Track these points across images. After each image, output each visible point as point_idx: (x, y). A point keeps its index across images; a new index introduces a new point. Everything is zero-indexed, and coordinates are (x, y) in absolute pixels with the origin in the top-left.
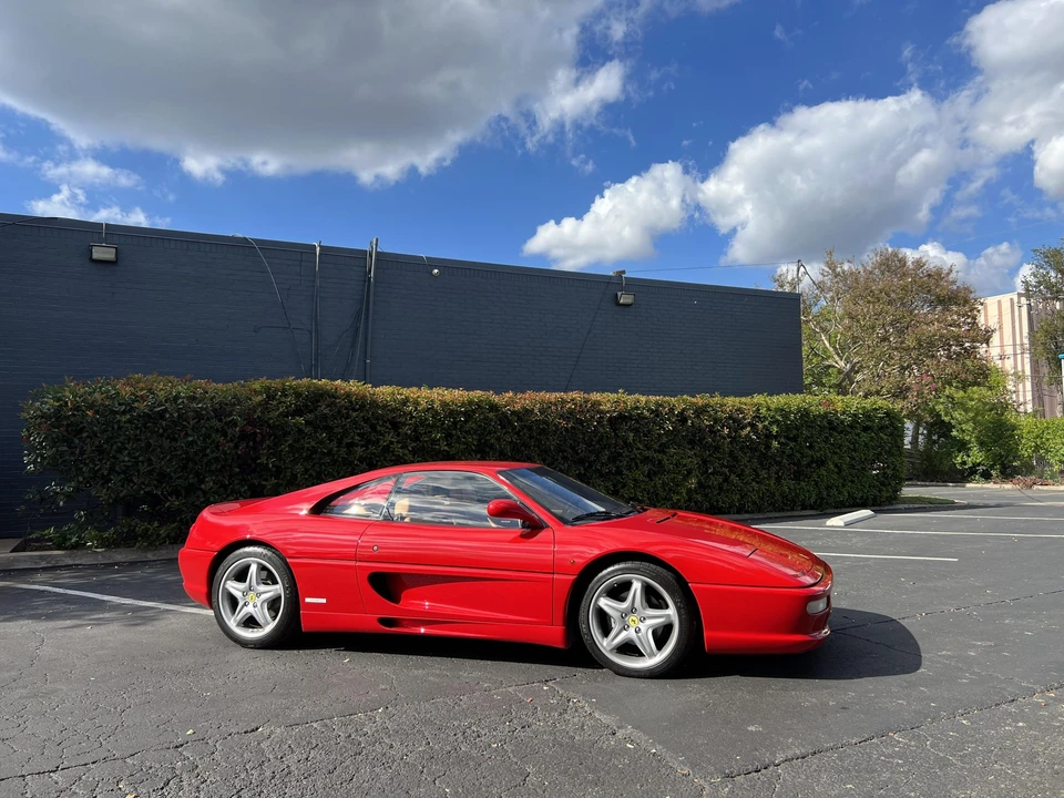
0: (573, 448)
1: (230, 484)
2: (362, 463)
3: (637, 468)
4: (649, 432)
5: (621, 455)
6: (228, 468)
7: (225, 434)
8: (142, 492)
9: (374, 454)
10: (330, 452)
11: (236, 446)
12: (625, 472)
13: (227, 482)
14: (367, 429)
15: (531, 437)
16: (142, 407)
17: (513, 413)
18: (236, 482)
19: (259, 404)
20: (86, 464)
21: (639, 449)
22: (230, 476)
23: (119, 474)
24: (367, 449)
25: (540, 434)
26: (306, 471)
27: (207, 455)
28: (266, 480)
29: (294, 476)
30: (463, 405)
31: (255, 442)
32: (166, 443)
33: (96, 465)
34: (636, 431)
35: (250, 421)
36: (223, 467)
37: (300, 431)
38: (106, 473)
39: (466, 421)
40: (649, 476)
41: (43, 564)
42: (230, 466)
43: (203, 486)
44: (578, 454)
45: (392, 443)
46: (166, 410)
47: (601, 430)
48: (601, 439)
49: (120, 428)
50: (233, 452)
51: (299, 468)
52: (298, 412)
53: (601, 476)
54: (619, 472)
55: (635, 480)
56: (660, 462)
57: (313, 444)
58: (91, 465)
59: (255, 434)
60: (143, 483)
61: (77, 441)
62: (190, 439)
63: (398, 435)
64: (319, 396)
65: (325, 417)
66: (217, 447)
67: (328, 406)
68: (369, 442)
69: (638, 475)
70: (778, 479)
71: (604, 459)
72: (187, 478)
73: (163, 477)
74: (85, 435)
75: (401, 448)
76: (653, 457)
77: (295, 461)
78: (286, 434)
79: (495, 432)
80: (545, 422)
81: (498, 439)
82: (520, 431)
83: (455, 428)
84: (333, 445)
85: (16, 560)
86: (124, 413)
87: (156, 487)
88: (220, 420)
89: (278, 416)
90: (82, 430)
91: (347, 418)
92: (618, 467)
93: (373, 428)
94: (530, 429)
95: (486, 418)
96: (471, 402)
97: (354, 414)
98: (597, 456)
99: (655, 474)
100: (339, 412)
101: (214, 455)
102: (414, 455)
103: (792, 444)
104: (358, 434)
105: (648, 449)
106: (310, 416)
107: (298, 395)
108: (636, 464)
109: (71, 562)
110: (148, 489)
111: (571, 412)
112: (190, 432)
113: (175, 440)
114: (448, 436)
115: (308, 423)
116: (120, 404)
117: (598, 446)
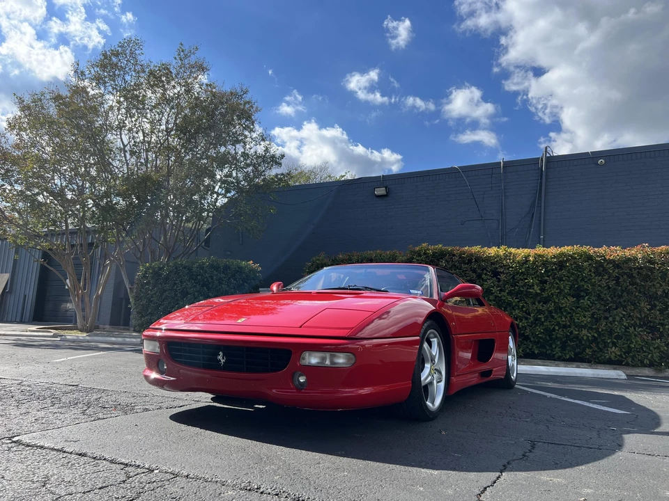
63: (498, 281)
75: (501, 291)
79: (591, 279)
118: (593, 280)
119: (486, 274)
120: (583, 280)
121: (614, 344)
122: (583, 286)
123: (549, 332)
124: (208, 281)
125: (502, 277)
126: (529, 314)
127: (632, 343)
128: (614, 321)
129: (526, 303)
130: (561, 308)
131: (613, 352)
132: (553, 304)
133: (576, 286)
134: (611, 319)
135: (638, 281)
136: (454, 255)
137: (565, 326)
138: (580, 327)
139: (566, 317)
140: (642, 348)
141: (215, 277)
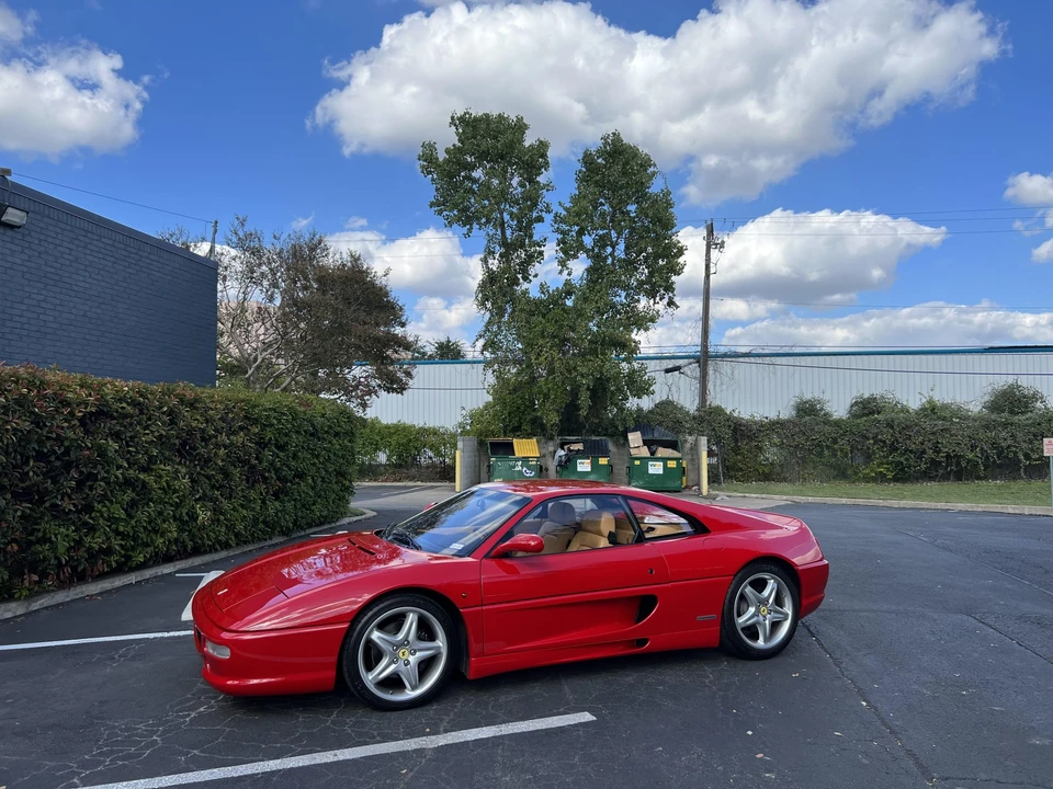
5: (94, 477)
12: (96, 506)
21: (119, 467)
34: (116, 436)
47: (70, 433)
54: (89, 509)
69: (117, 509)
70: (264, 502)
71: (66, 485)
92: (86, 500)
98: (55, 483)
103: (281, 454)
117: (58, 463)
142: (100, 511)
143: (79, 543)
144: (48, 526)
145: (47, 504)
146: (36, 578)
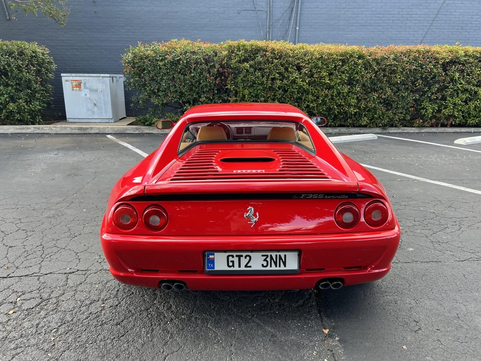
0: (413, 83)
1: (213, 99)
2: (279, 89)
3: (457, 96)
4: (471, 72)
5: (447, 87)
6: (212, 91)
7: (209, 73)
8: (173, 101)
9: (286, 84)
10: (262, 84)
11: (216, 79)
12: (448, 98)
13: (212, 98)
14: (282, 69)
15: (384, 76)
16: (169, 58)
17: (375, 60)
18: (216, 98)
19: (226, 56)
20: (148, 87)
21: (461, 84)
22: (213, 95)
23: (163, 91)
24: (283, 81)
25: (391, 73)
26: (250, 93)
27: (201, 83)
28: (231, 97)
29: (244, 96)
30: (341, 55)
31: (225, 76)
32: (182, 77)
33: (151, 87)
34: (462, 71)
35: (222, 66)
36: (210, 89)
37: (247, 71)
38: (156, 91)
39: (343, 65)
40: (466, 102)
41: (137, 132)
42: (213, 89)
43: (200, 99)
44: (416, 86)
45: (297, 78)
46: (180, 59)
47: (435, 70)
48: (434, 77)
49: (160, 68)
50: (214, 82)
51: (246, 92)
52: (246, 60)
53: (431, 100)
54: (444, 98)
55: (455, 104)
56: (476, 93)
57: (253, 78)
58: (150, 87)
59: (225, 72)
60: (173, 97)
61: (142, 75)
62: (192, 75)
63: (300, 74)
64: (257, 51)
65: (260, 63)
66: (206, 79)
67: (262, 56)
68: (284, 77)
69: (457, 101)
71: (434, 89)
72: (193, 95)
73: (182, 94)
74: (145, 72)
75: (302, 81)
76: (471, 89)
77: (244, 88)
78: (240, 72)
79: (361, 72)
80: (395, 65)
81: (362, 77)
82: (377, 72)
83: (335, 70)
84: (265, 79)
85: (126, 129)
86: (162, 60)
87: (179, 99)
88: (207, 65)
89: (236, 62)
90: (144, 70)
91: (272, 63)
92: (443, 96)
93: (286, 69)
94: (384, 70)
95: (356, 63)
96: (346, 53)
97: (276, 61)
98: (429, 88)
99: (470, 100)
100: (268, 60)
101: (204, 83)
102: (309, 86)
104: (278, 73)
105: (469, 84)
106: (252, 62)
107: (246, 51)
108: (458, 94)
109: (148, 132)
110: (176, 100)
111: (415, 59)
112: (192, 71)
113: (186, 75)
114: (331, 74)
115: (251, 66)
116: (160, 56)
117: (431, 81)
118: (363, 73)
119: (292, 68)
120: (357, 73)
121: (365, 115)
122: (356, 77)
123: (329, 109)
124: (4, 68)
125: (304, 71)
126: (318, 98)
127: (376, 114)
128: (369, 101)
129: (317, 90)
130: (340, 93)
131: (365, 121)
132: (335, 91)
133: (352, 78)
134: (368, 99)
135: (387, 74)
136: (267, 51)
137: (340, 105)
138: (350, 106)
139: (342, 100)
140: (379, 117)
141: (12, 65)
142: (450, 101)
143: (439, 111)
144: (426, 104)
145: (426, 96)
146: (421, 121)
